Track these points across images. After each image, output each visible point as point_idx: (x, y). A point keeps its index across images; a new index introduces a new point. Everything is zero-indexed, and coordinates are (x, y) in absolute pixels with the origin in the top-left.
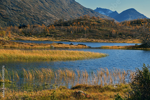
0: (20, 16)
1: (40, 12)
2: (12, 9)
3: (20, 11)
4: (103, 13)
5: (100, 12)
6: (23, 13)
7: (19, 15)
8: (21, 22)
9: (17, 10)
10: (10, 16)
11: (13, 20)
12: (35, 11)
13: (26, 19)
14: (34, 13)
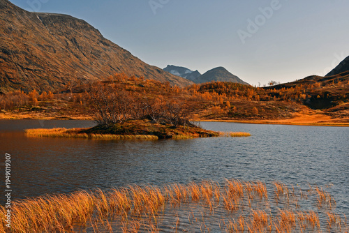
0: (40, 79)
1: (73, 71)
2: (27, 69)
3: (39, 70)
4: (178, 74)
5: (172, 72)
6: (45, 75)
7: (38, 78)
8: (41, 89)
9: (35, 70)
10: (24, 78)
11: (29, 86)
12: (64, 71)
13: (50, 84)
14: (63, 74)
